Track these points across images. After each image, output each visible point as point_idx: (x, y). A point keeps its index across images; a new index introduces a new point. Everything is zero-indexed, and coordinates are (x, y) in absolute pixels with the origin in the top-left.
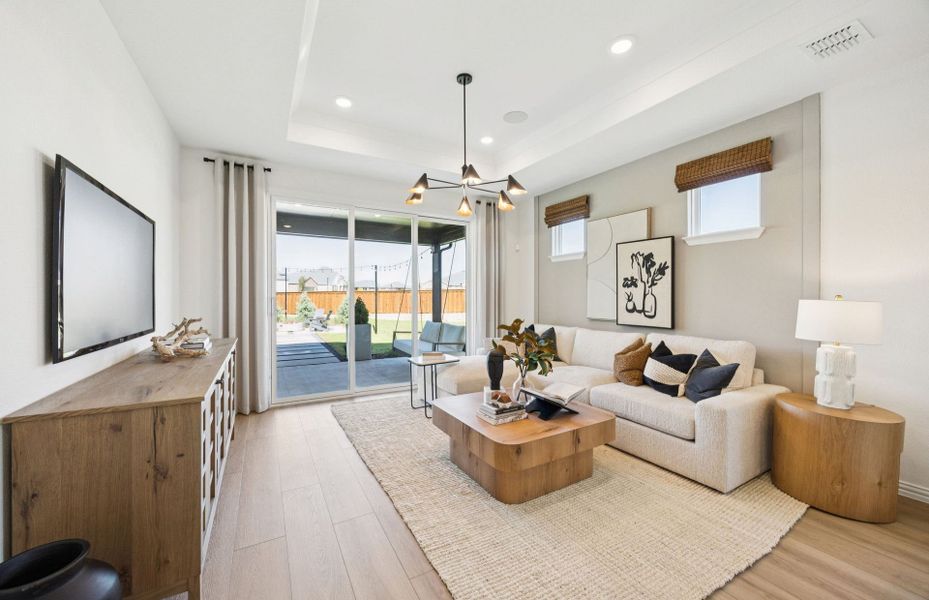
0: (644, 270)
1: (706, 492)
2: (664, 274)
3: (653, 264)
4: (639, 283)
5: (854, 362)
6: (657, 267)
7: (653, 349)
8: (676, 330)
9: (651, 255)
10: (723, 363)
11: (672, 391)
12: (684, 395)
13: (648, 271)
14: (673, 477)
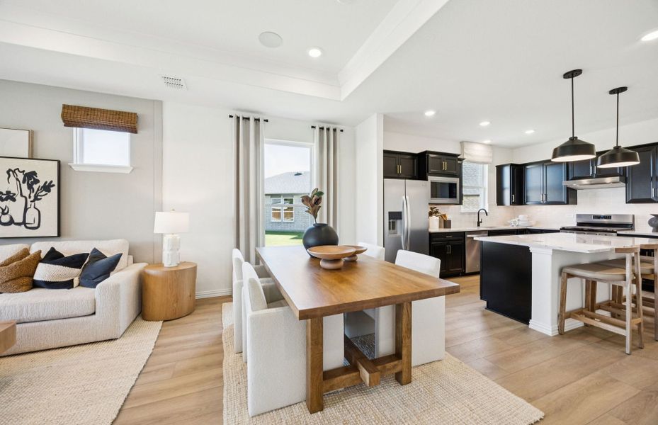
0: (25, 186)
1: (106, 344)
2: (49, 191)
3: (37, 181)
4: (18, 198)
5: (180, 242)
6: (41, 184)
7: (43, 255)
8: (62, 238)
9: (34, 173)
10: (109, 255)
11: (68, 285)
12: (79, 285)
13: (30, 187)
14: (76, 348)
